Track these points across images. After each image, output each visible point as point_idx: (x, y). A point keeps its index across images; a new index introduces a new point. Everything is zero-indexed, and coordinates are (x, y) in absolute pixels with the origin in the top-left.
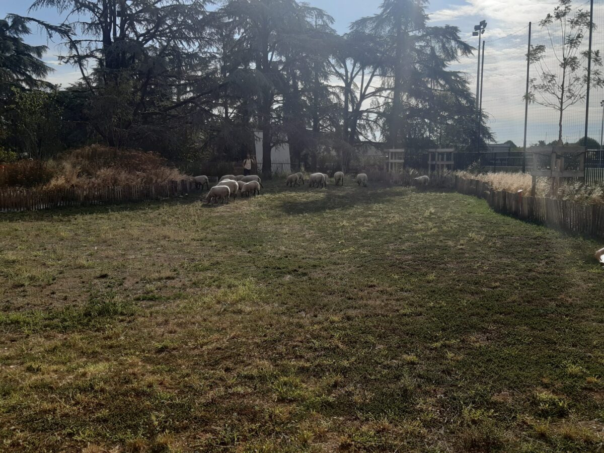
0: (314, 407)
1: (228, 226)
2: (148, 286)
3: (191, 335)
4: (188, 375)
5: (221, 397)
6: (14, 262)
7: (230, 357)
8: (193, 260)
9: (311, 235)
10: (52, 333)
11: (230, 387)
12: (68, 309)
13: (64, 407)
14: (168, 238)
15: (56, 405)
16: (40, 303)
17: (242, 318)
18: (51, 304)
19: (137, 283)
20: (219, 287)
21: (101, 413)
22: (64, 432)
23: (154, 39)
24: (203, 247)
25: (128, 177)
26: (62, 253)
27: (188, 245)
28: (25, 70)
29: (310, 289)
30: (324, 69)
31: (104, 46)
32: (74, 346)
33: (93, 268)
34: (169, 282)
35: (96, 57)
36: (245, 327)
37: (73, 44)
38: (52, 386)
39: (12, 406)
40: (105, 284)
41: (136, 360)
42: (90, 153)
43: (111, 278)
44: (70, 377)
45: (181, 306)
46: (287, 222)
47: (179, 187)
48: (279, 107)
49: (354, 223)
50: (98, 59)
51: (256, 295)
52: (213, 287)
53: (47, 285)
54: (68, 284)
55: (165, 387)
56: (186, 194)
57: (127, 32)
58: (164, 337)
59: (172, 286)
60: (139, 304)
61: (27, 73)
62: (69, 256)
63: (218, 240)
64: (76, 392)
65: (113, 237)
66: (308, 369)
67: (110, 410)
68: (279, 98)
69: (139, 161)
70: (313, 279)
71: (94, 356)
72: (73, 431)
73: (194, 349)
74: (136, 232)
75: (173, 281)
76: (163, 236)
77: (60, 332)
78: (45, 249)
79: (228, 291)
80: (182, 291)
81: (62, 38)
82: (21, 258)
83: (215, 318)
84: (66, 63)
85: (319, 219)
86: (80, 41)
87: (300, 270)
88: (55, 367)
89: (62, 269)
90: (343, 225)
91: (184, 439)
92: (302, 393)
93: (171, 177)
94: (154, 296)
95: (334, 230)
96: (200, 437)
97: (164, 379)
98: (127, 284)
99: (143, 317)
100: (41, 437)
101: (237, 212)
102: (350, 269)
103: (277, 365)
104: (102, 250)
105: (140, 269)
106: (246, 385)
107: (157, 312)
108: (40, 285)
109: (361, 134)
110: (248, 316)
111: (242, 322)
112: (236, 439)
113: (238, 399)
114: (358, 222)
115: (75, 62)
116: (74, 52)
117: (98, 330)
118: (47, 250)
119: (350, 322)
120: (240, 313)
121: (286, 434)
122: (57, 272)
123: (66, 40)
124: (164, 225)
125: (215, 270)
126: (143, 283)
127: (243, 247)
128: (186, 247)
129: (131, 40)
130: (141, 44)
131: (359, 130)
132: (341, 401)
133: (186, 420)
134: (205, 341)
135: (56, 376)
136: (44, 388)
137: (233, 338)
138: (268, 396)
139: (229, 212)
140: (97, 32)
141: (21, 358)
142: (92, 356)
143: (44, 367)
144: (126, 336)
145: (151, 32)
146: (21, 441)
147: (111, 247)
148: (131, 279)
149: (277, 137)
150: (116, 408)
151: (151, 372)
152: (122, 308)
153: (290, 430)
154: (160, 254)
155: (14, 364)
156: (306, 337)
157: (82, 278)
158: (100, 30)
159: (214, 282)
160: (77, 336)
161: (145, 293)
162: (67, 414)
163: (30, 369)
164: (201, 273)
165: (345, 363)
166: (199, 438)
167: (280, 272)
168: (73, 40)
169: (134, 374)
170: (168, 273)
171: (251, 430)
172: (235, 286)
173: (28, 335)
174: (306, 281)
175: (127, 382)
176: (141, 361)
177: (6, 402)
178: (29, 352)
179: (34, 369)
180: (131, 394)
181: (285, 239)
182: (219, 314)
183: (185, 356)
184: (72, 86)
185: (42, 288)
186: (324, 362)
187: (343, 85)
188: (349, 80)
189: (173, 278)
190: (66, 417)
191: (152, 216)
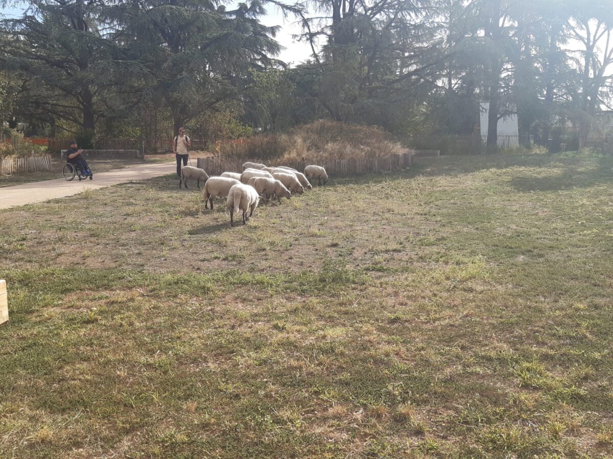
0: (563, 399)
1: (452, 201)
2: (376, 257)
3: (422, 308)
4: (423, 349)
5: (459, 375)
6: (255, 227)
7: (464, 335)
8: (418, 234)
9: (545, 214)
10: (292, 295)
11: (468, 367)
12: (304, 274)
13: (310, 366)
14: (392, 211)
15: (302, 363)
16: (280, 266)
17: (474, 296)
18: (289, 268)
19: (366, 253)
20: (446, 263)
21: (343, 376)
22: (310, 389)
23: (382, 12)
24: (428, 222)
25: (353, 150)
26: (297, 222)
27: (412, 218)
28: (261, 49)
29: (549, 272)
30: (563, 32)
31: (334, 22)
32: (312, 309)
33: (325, 237)
34: (395, 255)
35: (326, 34)
36: (478, 307)
37: (306, 22)
38: (297, 344)
39: (263, 360)
40: (336, 253)
41: (371, 328)
42: (319, 128)
43: (341, 247)
44: (311, 338)
45: (410, 279)
46: (516, 198)
47: (401, 161)
48: (508, 75)
49: (596, 201)
50: (328, 35)
51: (488, 275)
52: (441, 263)
53: (285, 250)
54: (303, 251)
55: (401, 357)
56: (408, 168)
57: (356, 7)
58: (396, 308)
59: (399, 258)
60: (369, 275)
61: (263, 52)
62: (303, 224)
63: (442, 215)
64: (318, 352)
65: (341, 209)
66: (552, 358)
67: (351, 375)
68: (509, 66)
69: (363, 135)
70: (551, 262)
71: (331, 321)
72: (319, 389)
73: (426, 323)
74: (361, 204)
75: (400, 254)
76: (388, 209)
77: (299, 295)
78: (281, 217)
79: (457, 267)
80: (409, 265)
81: (296, 16)
82: (261, 224)
83: (445, 294)
84: (299, 41)
85: (554, 197)
86: (312, 19)
87: (536, 250)
88: (298, 328)
89: (297, 236)
90: (583, 204)
91: (424, 412)
92: (549, 382)
93: (394, 151)
94: (382, 267)
95: (573, 209)
96: (441, 412)
97: (400, 350)
98: (356, 254)
99: (373, 286)
100: (291, 391)
101: (461, 186)
102: (594, 253)
103: (517, 350)
104: (332, 220)
105: (367, 240)
106: (484, 366)
107: (387, 284)
108: (279, 250)
109: (603, 103)
110: (480, 295)
111: (474, 301)
112: (480, 421)
113: (477, 380)
114: (601, 201)
115: (307, 39)
116: (306, 30)
117: (333, 296)
118: (283, 218)
119: (598, 311)
120: (471, 292)
121: (534, 423)
122: (293, 239)
123: (299, 18)
124: (387, 198)
125: (441, 245)
126: (371, 254)
127: (469, 223)
128: (410, 220)
129: (360, 14)
130: (369, 18)
131: (600, 98)
132: (594, 395)
133: (426, 393)
134: (437, 316)
135: (299, 336)
136: (290, 346)
137: (466, 316)
138: (509, 380)
139: (452, 186)
140: (327, 9)
141: (268, 315)
142: (329, 320)
143: (288, 326)
144: (359, 304)
145: (380, 5)
146: (273, 393)
147: (339, 218)
148: (360, 249)
149: (506, 107)
150: (356, 373)
151: (386, 341)
152: (353, 276)
153: (538, 419)
154: (384, 227)
155: (262, 321)
156: (547, 323)
157: (315, 246)
158: (330, 7)
159: (441, 257)
160: (314, 300)
161: (374, 264)
162: (312, 373)
163: (276, 327)
164: (427, 247)
165: (597, 355)
166: (440, 414)
167: (513, 252)
168: (306, 18)
169: (370, 341)
170: (395, 246)
171: (495, 413)
172: (464, 263)
173: (272, 295)
174: (543, 263)
175: (364, 349)
176: (375, 330)
177: (258, 356)
178: (274, 311)
179: (279, 327)
180: (370, 361)
181: (516, 216)
182: (448, 291)
183: (417, 329)
184: (301, 64)
185: (281, 253)
186: (571, 351)
187: (584, 48)
188: (591, 43)
189: (400, 251)
190: (312, 376)
191: (375, 189)
